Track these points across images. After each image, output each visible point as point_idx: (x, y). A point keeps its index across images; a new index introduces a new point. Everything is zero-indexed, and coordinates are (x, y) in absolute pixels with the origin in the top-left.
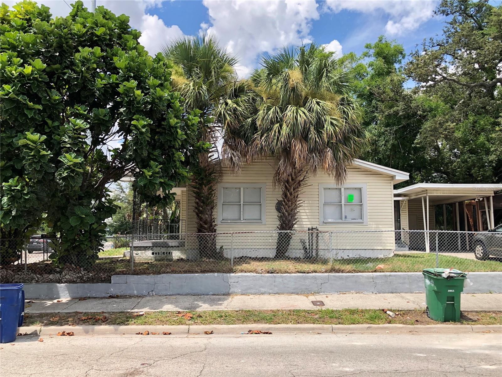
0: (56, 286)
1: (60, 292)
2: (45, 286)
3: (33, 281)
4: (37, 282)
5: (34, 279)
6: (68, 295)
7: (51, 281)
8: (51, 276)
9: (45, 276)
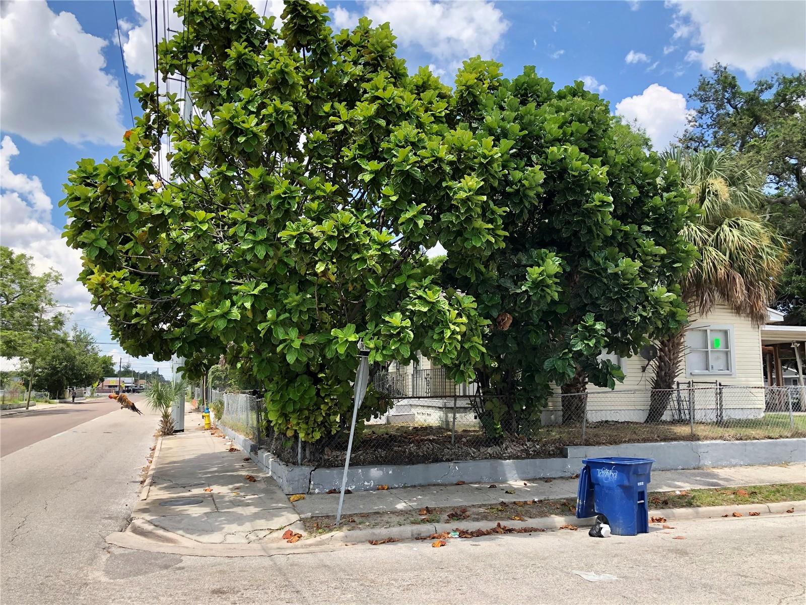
0: (502, 465)
1: (507, 472)
2: (485, 465)
3: (468, 458)
4: (473, 458)
5: (468, 454)
6: (516, 475)
7: (492, 457)
8: (490, 450)
9: (482, 450)
